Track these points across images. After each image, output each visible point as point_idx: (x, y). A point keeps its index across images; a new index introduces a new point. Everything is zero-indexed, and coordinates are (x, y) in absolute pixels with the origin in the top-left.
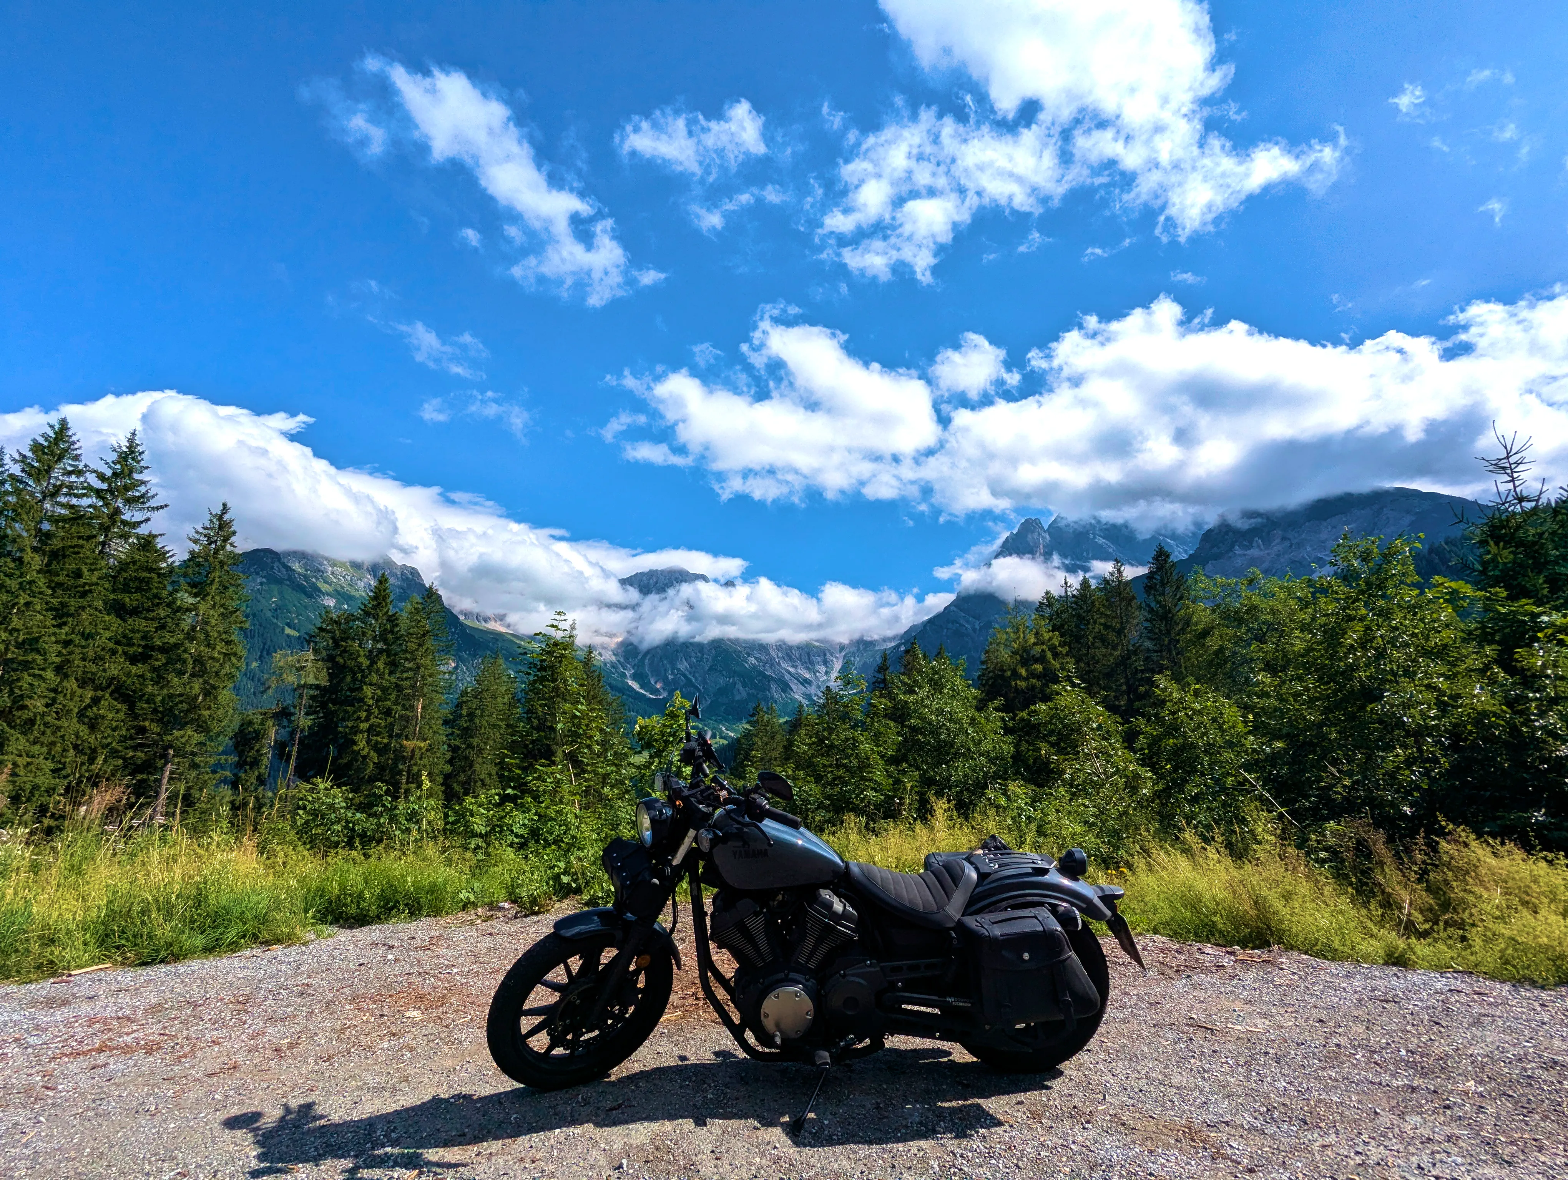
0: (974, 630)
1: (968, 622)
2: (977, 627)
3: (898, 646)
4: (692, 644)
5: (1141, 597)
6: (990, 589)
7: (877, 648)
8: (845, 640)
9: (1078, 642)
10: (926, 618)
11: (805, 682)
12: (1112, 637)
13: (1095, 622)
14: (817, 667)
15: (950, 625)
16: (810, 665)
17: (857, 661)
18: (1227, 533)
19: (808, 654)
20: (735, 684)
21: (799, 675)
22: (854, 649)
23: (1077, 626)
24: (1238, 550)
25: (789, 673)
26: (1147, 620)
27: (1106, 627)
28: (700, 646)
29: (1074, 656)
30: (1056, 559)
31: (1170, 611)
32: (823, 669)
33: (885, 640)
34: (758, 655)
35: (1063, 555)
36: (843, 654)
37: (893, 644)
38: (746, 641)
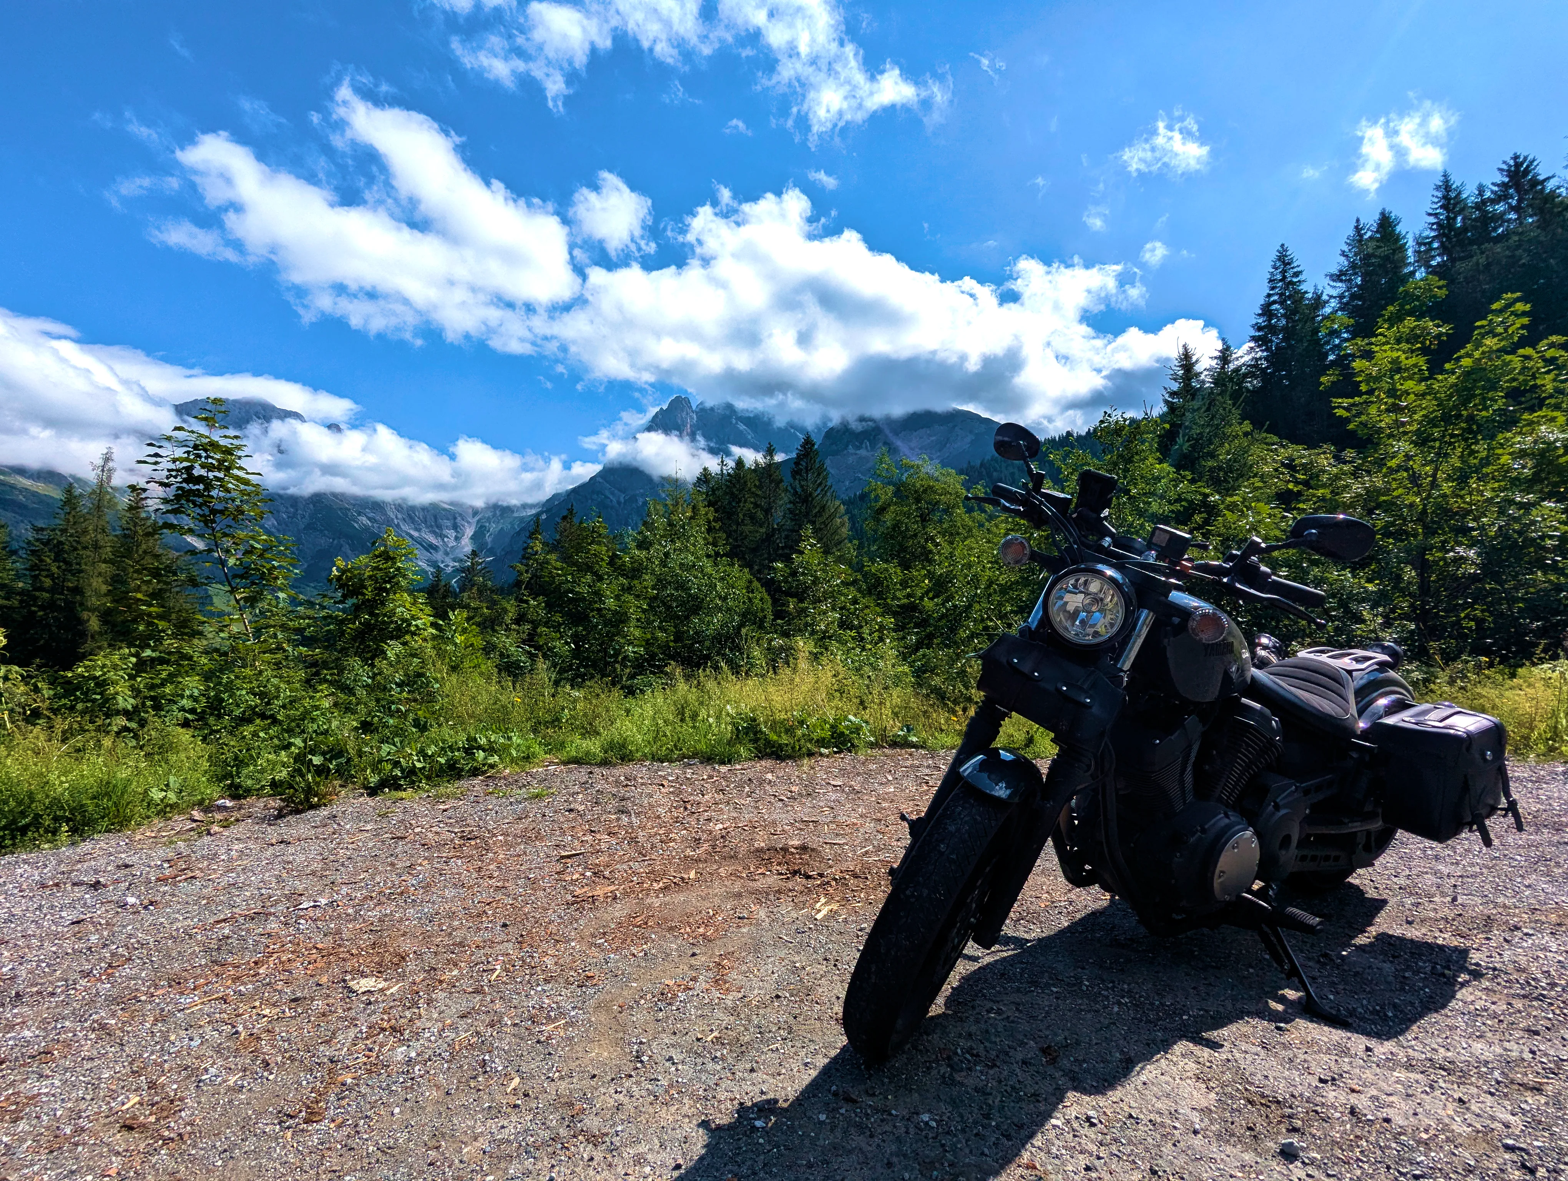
0: (619, 503)
1: (613, 493)
2: (622, 500)
3: (538, 515)
4: (280, 496)
5: (788, 479)
6: (635, 464)
7: (516, 515)
8: (479, 503)
9: (729, 518)
10: (571, 487)
11: (430, 548)
12: (760, 515)
13: (745, 502)
14: (446, 532)
15: (595, 497)
16: (437, 529)
17: (493, 527)
18: (844, 433)
19: (435, 517)
20: (341, 546)
21: (424, 539)
22: (489, 514)
23: (730, 503)
24: (851, 449)
25: (411, 537)
26: (790, 502)
27: (756, 505)
28: (294, 501)
29: (725, 532)
30: (702, 442)
31: (811, 494)
32: (452, 533)
33: (524, 506)
34: (371, 515)
35: (707, 437)
36: (477, 518)
37: (533, 512)
38: (356, 498)
